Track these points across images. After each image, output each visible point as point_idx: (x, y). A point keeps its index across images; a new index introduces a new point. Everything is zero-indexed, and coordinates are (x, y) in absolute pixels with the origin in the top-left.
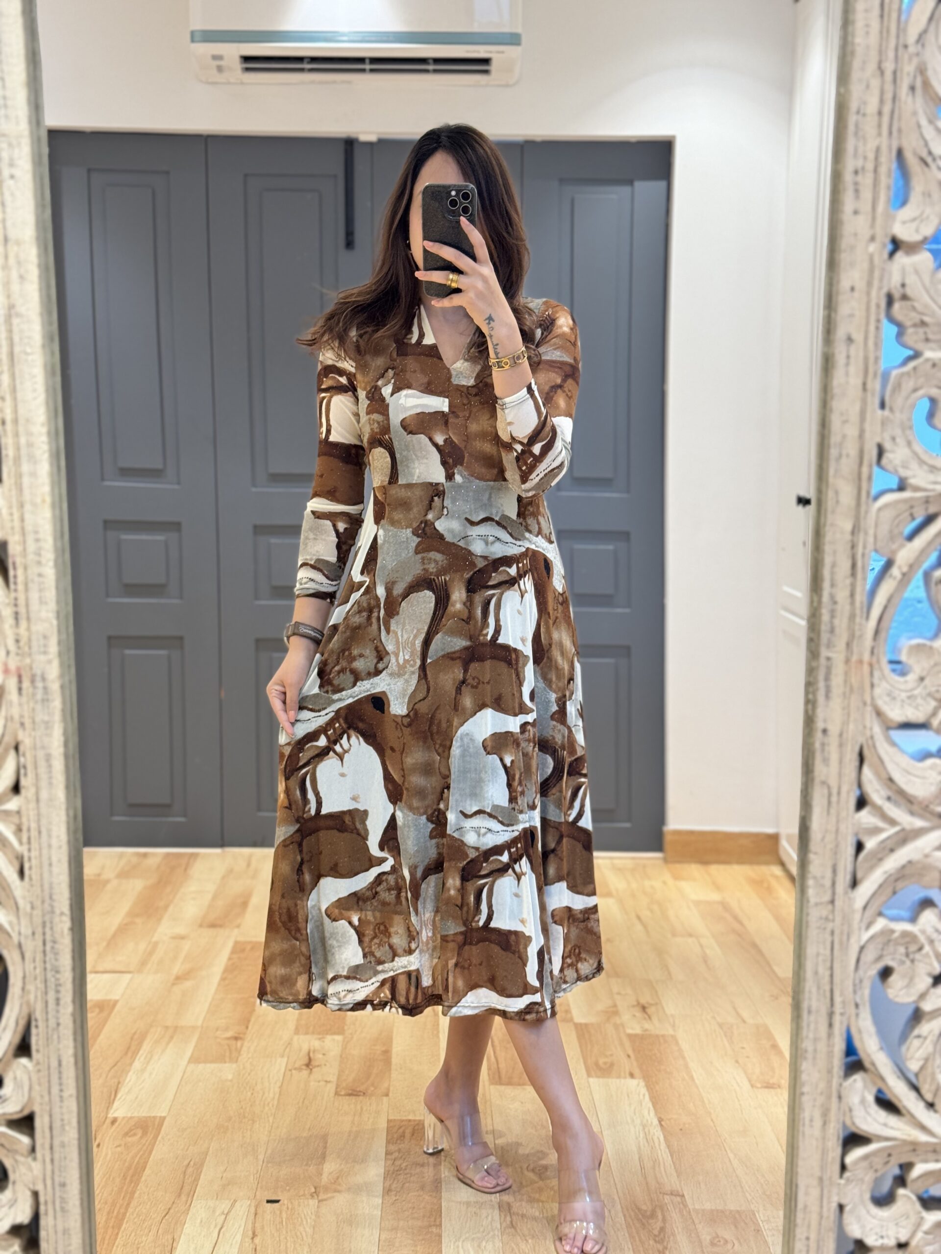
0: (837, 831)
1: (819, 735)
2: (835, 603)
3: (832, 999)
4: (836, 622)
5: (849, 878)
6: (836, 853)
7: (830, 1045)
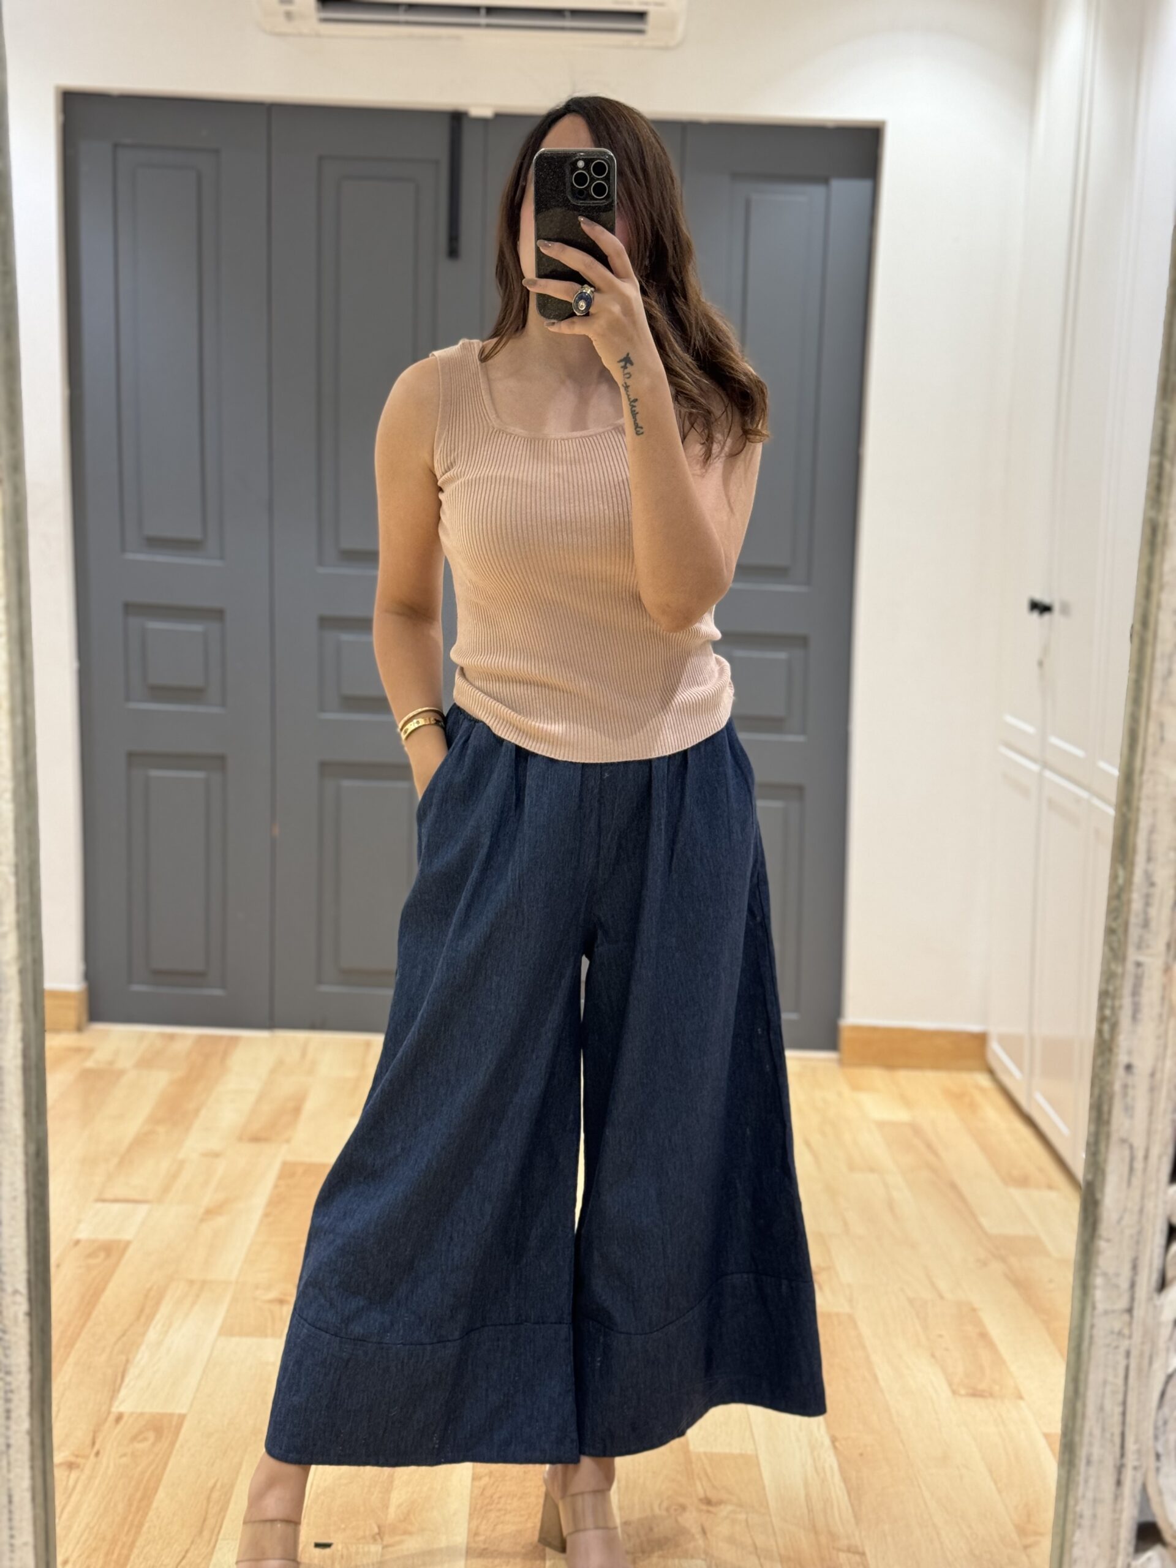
0: (1141, 1211)
1: (1120, 1072)
2: (1152, 884)
3: (1123, 1446)
4: (1153, 912)
5: (1155, 1277)
6: (1138, 1243)
7: (1116, 1510)
